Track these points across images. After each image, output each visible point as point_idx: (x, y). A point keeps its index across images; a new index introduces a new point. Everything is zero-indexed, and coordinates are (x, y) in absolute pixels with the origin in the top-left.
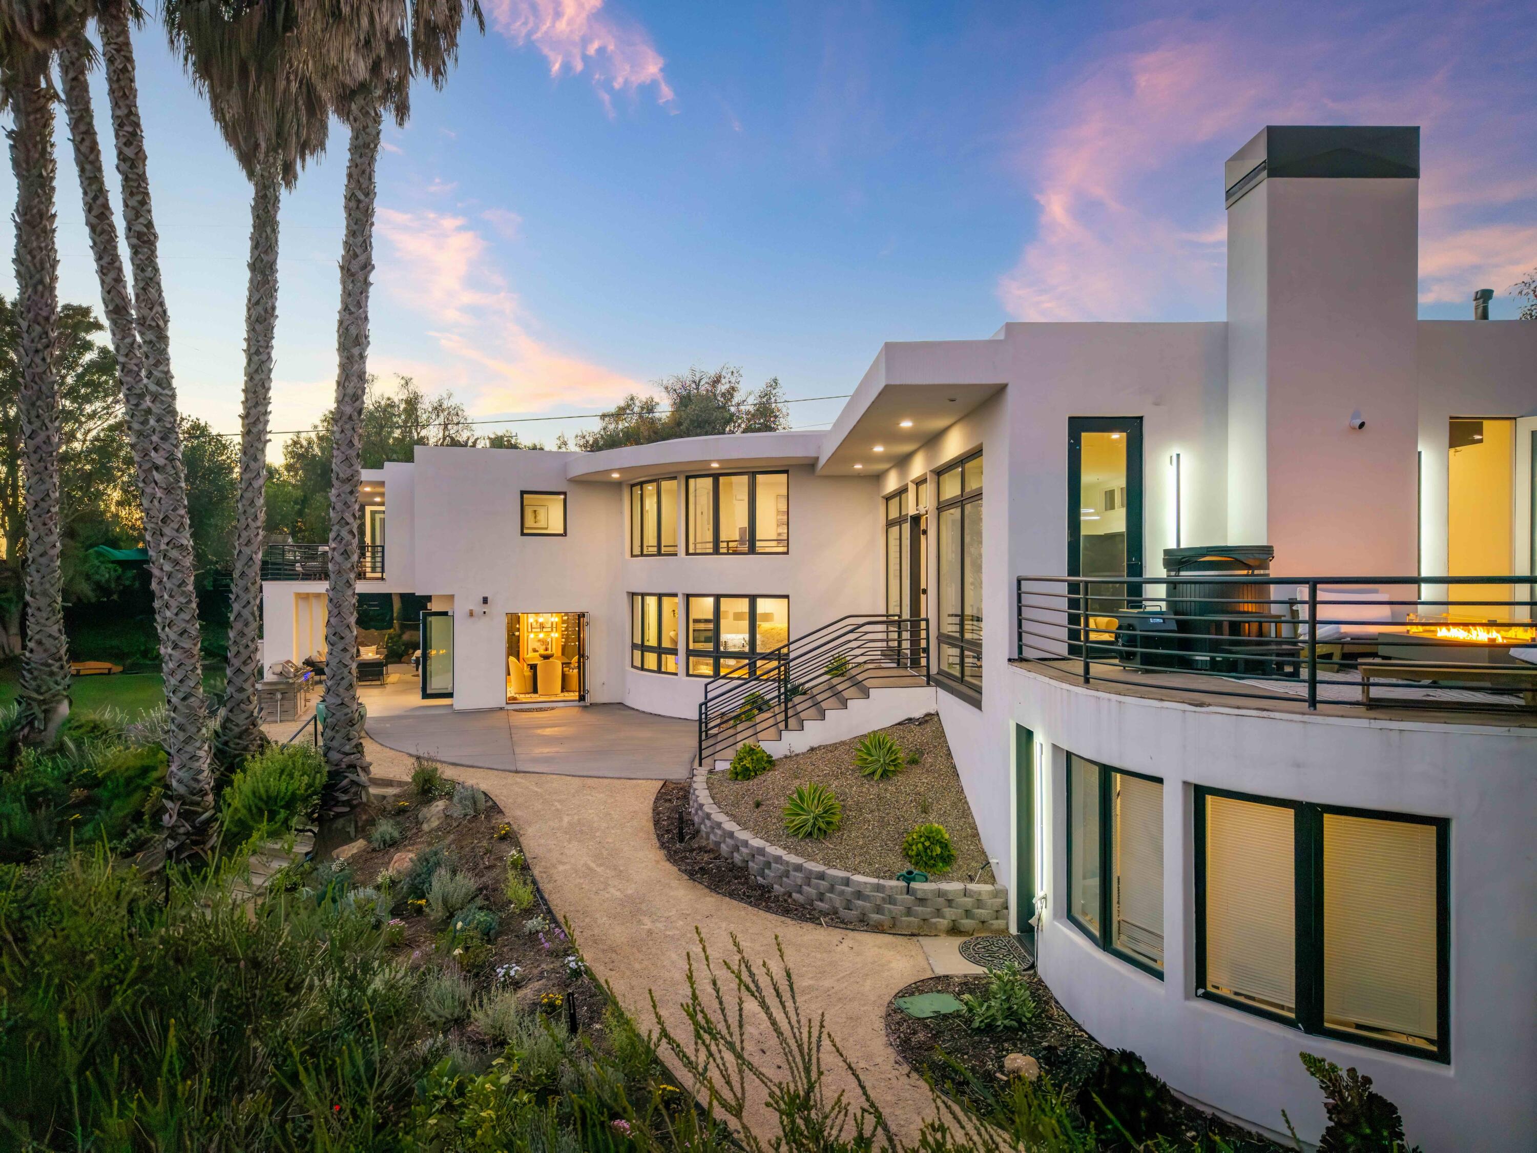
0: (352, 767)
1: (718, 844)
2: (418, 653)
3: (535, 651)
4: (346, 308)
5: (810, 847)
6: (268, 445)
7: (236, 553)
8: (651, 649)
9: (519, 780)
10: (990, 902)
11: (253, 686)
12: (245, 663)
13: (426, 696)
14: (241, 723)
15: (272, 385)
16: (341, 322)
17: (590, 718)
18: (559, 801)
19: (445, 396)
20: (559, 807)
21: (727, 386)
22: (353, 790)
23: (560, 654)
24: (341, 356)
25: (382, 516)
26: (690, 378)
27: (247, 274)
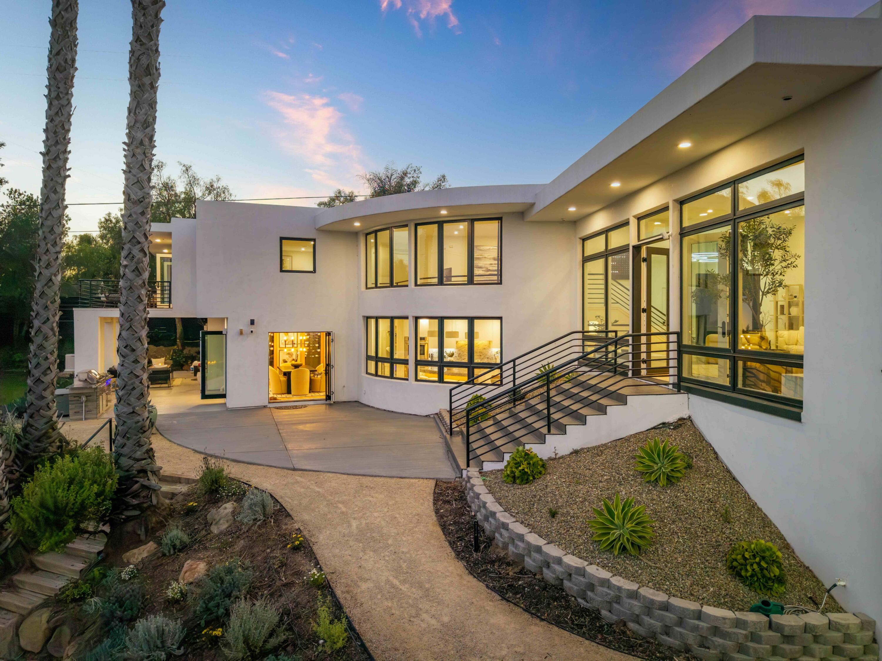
0: (143, 472)
1: (521, 557)
2: (196, 363)
3: (285, 361)
4: (137, 39)
5: (630, 566)
6: (68, 180)
7: (36, 274)
8: (384, 360)
9: (299, 479)
10: (859, 635)
11: (53, 393)
12: (45, 374)
13: (204, 396)
14: (39, 427)
15: (72, 128)
16: (132, 52)
17: (338, 415)
18: (343, 503)
19: (215, 179)
20: (344, 509)
22: (144, 494)
23: (306, 364)
24: (132, 85)
25: (169, 263)
27: (49, 30)
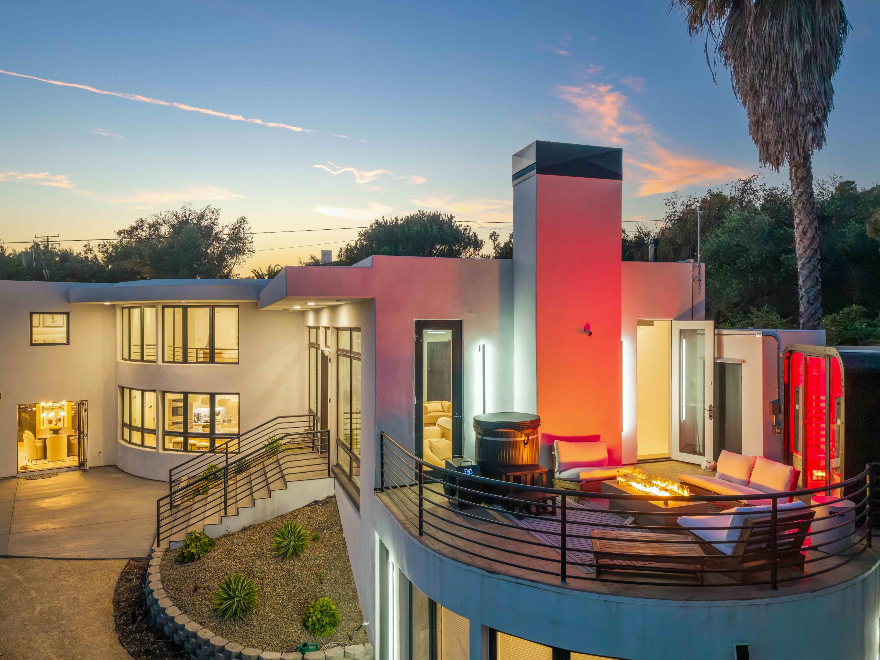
1: (163, 625)
5: (233, 628)
8: (136, 429)
10: (362, 658)
18: (36, 589)
20: (34, 595)
21: (209, 221)
26: (182, 214)
